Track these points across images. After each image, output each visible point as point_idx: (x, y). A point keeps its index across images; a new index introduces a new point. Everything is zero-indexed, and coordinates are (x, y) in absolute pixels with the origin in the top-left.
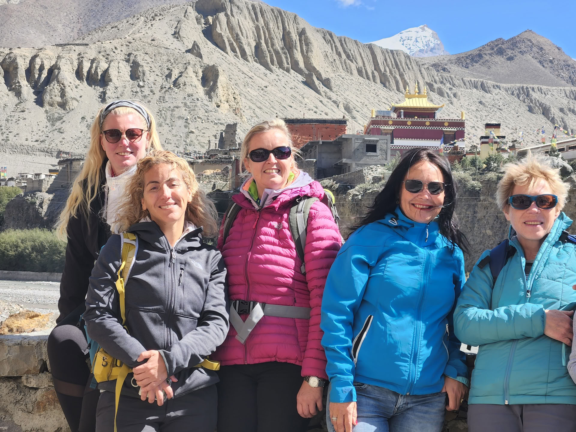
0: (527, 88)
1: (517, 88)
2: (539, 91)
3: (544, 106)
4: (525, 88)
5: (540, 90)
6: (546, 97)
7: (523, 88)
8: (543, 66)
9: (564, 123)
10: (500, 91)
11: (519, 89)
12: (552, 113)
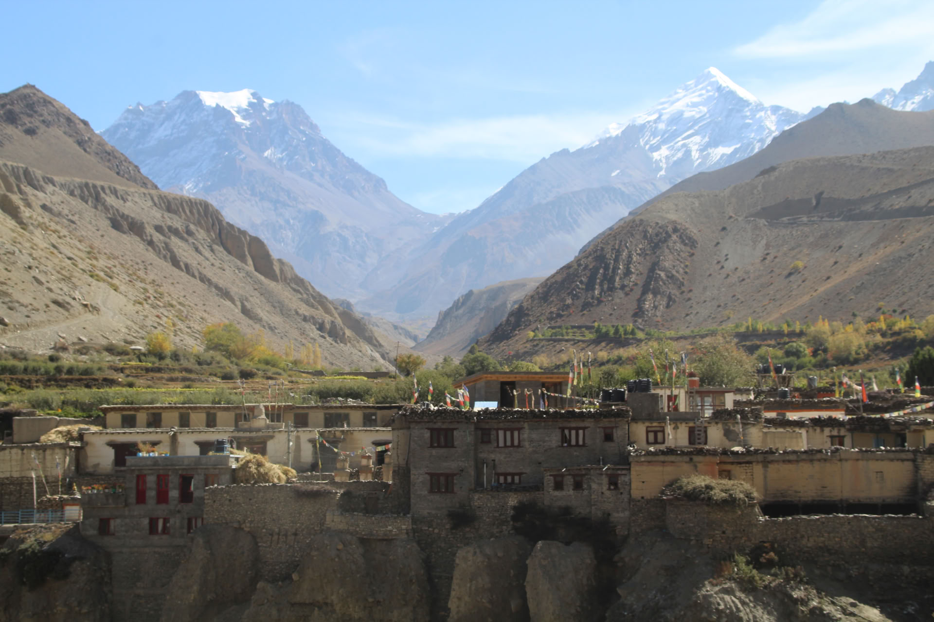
0: (95, 187)
1: (77, 185)
2: (111, 193)
3: (130, 220)
4: (91, 185)
5: (115, 192)
6: (126, 204)
7: (87, 185)
8: (85, 150)
9: (169, 251)
10: (55, 188)
11: (81, 187)
12: (148, 235)
